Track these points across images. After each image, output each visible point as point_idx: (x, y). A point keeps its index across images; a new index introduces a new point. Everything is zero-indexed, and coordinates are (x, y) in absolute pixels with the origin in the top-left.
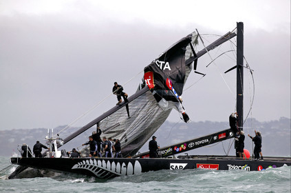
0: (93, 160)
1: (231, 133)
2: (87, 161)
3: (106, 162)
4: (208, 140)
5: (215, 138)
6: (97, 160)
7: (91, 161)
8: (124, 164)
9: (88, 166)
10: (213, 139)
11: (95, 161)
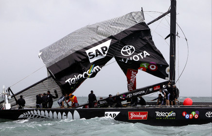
0: (37, 110)
1: (164, 86)
2: (32, 112)
3: (49, 112)
4: (144, 92)
5: (151, 90)
6: (40, 111)
7: (35, 112)
8: (64, 114)
9: (32, 115)
10: (149, 90)
11: (39, 111)
